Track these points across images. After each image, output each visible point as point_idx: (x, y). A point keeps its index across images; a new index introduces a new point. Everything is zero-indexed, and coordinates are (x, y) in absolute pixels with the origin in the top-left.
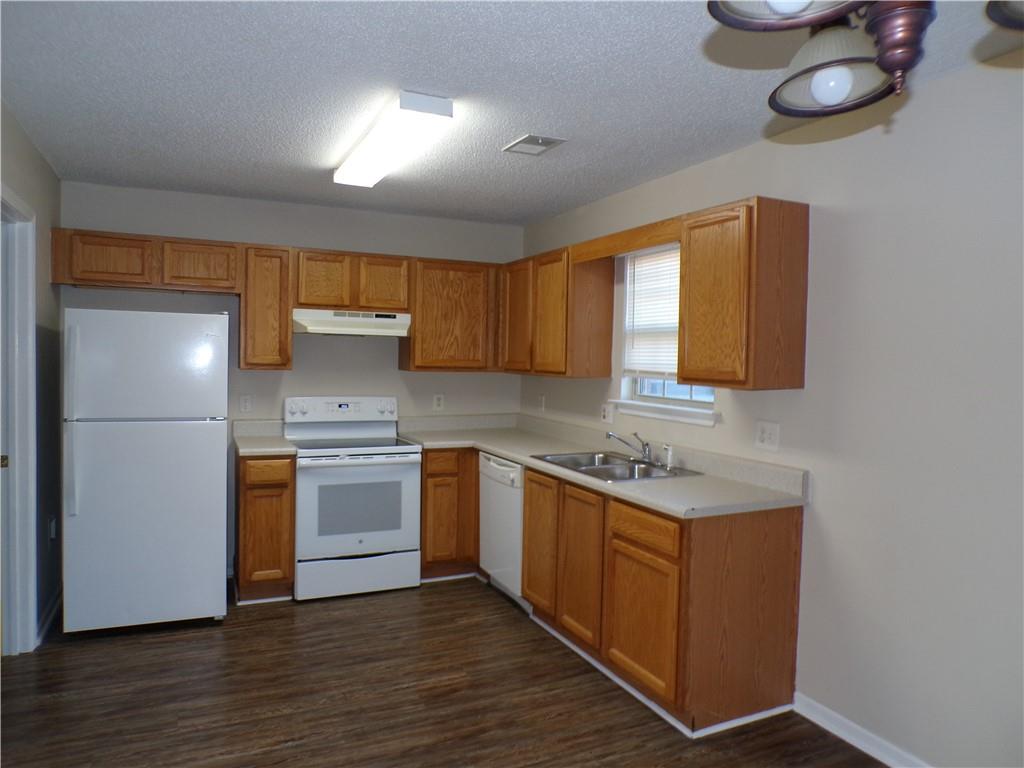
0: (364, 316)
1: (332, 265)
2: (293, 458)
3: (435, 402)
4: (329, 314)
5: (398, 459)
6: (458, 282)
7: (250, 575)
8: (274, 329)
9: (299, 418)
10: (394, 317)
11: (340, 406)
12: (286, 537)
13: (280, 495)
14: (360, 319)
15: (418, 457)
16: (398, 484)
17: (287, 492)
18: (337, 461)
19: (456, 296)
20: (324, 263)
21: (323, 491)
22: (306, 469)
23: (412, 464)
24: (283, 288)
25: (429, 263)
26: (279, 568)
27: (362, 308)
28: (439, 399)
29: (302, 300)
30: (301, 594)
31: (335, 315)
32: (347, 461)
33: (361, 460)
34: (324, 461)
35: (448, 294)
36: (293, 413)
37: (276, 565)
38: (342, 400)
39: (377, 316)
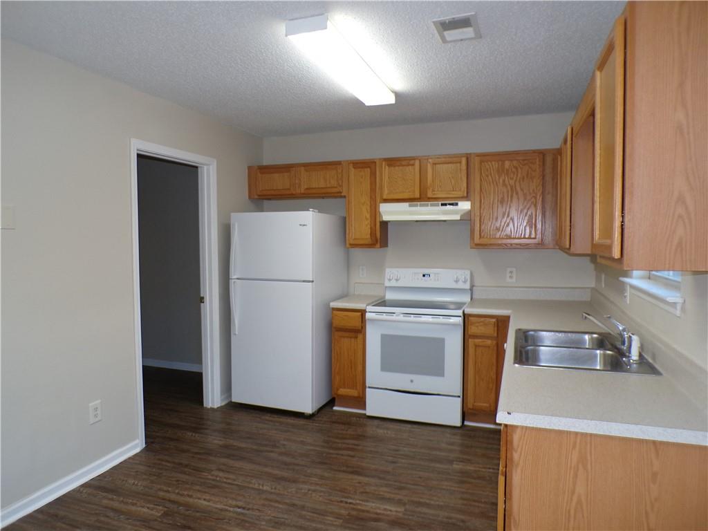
0: (432, 205)
1: (407, 168)
2: (363, 312)
4: (404, 206)
5: (441, 320)
6: (514, 170)
7: (338, 390)
8: (367, 219)
9: (393, 284)
10: (457, 204)
11: (424, 276)
12: (360, 368)
13: (356, 337)
14: (429, 208)
15: (460, 320)
16: (442, 341)
17: (360, 336)
18: (394, 317)
19: (512, 182)
20: (401, 168)
21: (384, 337)
22: (373, 320)
23: (454, 325)
24: (373, 190)
25: (485, 157)
26: (356, 389)
27: (429, 199)
28: (511, 272)
29: (385, 197)
30: (371, 410)
31: (410, 206)
32: (401, 318)
33: (412, 318)
34: (384, 317)
35: (504, 181)
37: (353, 386)
38: (426, 271)
39: (442, 205)
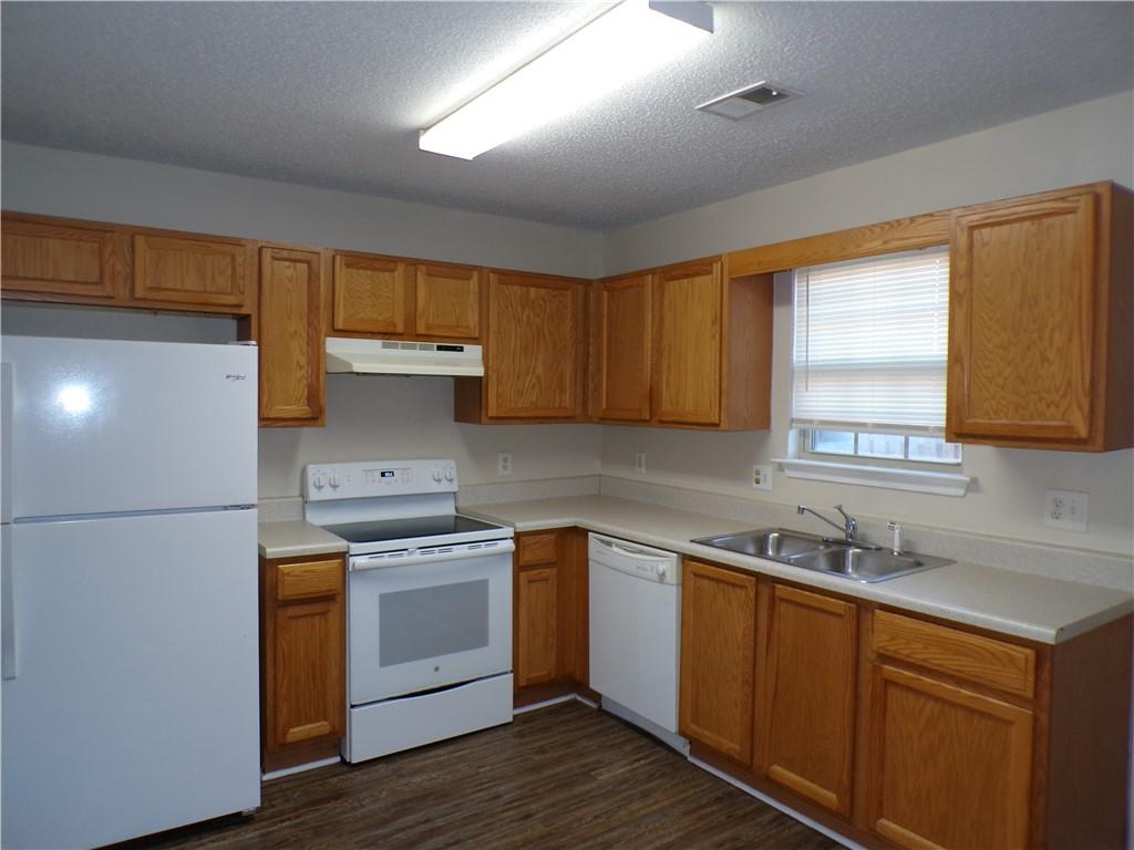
0: (422, 348)
1: (381, 274)
2: (343, 556)
3: (501, 464)
4: (374, 346)
5: (484, 549)
6: (541, 302)
7: (285, 733)
8: (301, 368)
9: (328, 494)
10: (461, 349)
11: (383, 474)
12: (334, 672)
13: (324, 614)
14: (417, 353)
15: (510, 545)
16: (484, 584)
17: (335, 608)
18: (406, 558)
19: (538, 320)
20: (369, 272)
21: (386, 601)
22: (363, 571)
23: (502, 554)
24: (313, 308)
25: (506, 276)
26: (325, 720)
27: (418, 337)
28: (505, 460)
29: (340, 325)
30: (357, 754)
31: (384, 346)
32: (418, 556)
33: (437, 555)
34: (386, 560)
35: (528, 318)
36: (320, 488)
37: (321, 715)
38: (386, 466)
39: (439, 348)
